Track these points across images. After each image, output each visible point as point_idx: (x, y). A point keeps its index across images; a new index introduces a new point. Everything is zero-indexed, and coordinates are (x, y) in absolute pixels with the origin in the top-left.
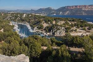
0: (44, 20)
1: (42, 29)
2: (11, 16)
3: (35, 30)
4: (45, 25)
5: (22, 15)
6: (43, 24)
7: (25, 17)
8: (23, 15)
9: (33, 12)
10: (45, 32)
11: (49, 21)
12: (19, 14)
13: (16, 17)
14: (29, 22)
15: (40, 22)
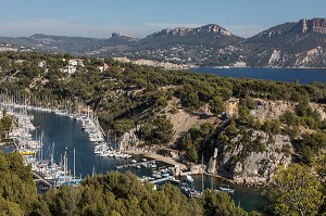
0: (177, 94)
1: (165, 142)
3: (127, 148)
4: (181, 121)
5: (58, 62)
6: (168, 115)
7: (73, 76)
8: (65, 65)
9: (121, 48)
10: (180, 161)
11: (203, 98)
12: (42, 58)
13: (28, 73)
14: (95, 104)
15: (152, 102)
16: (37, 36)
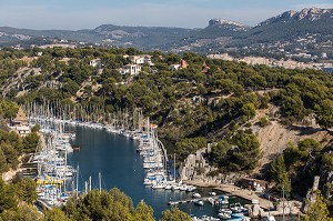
0: (276, 100)
1: (247, 168)
2: (37, 72)
6: (255, 129)
7: (136, 78)
8: (126, 63)
12: (96, 55)
13: (74, 76)
16: (104, 27)
